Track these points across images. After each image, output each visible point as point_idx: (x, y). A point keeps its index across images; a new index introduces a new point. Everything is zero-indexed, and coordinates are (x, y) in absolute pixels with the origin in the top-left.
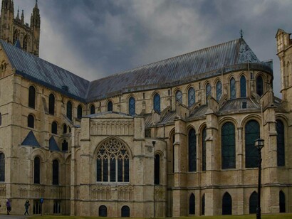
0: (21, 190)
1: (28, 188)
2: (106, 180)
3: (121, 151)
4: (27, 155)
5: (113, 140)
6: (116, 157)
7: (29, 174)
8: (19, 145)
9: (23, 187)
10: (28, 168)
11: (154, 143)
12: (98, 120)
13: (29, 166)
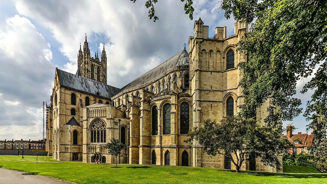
0: (65, 148)
1: (69, 147)
2: (95, 142)
3: (103, 125)
4: (69, 130)
5: (98, 119)
6: (100, 129)
7: (69, 140)
8: (64, 125)
9: (67, 146)
10: (69, 136)
11: (120, 120)
12: (91, 109)
13: (69, 135)
